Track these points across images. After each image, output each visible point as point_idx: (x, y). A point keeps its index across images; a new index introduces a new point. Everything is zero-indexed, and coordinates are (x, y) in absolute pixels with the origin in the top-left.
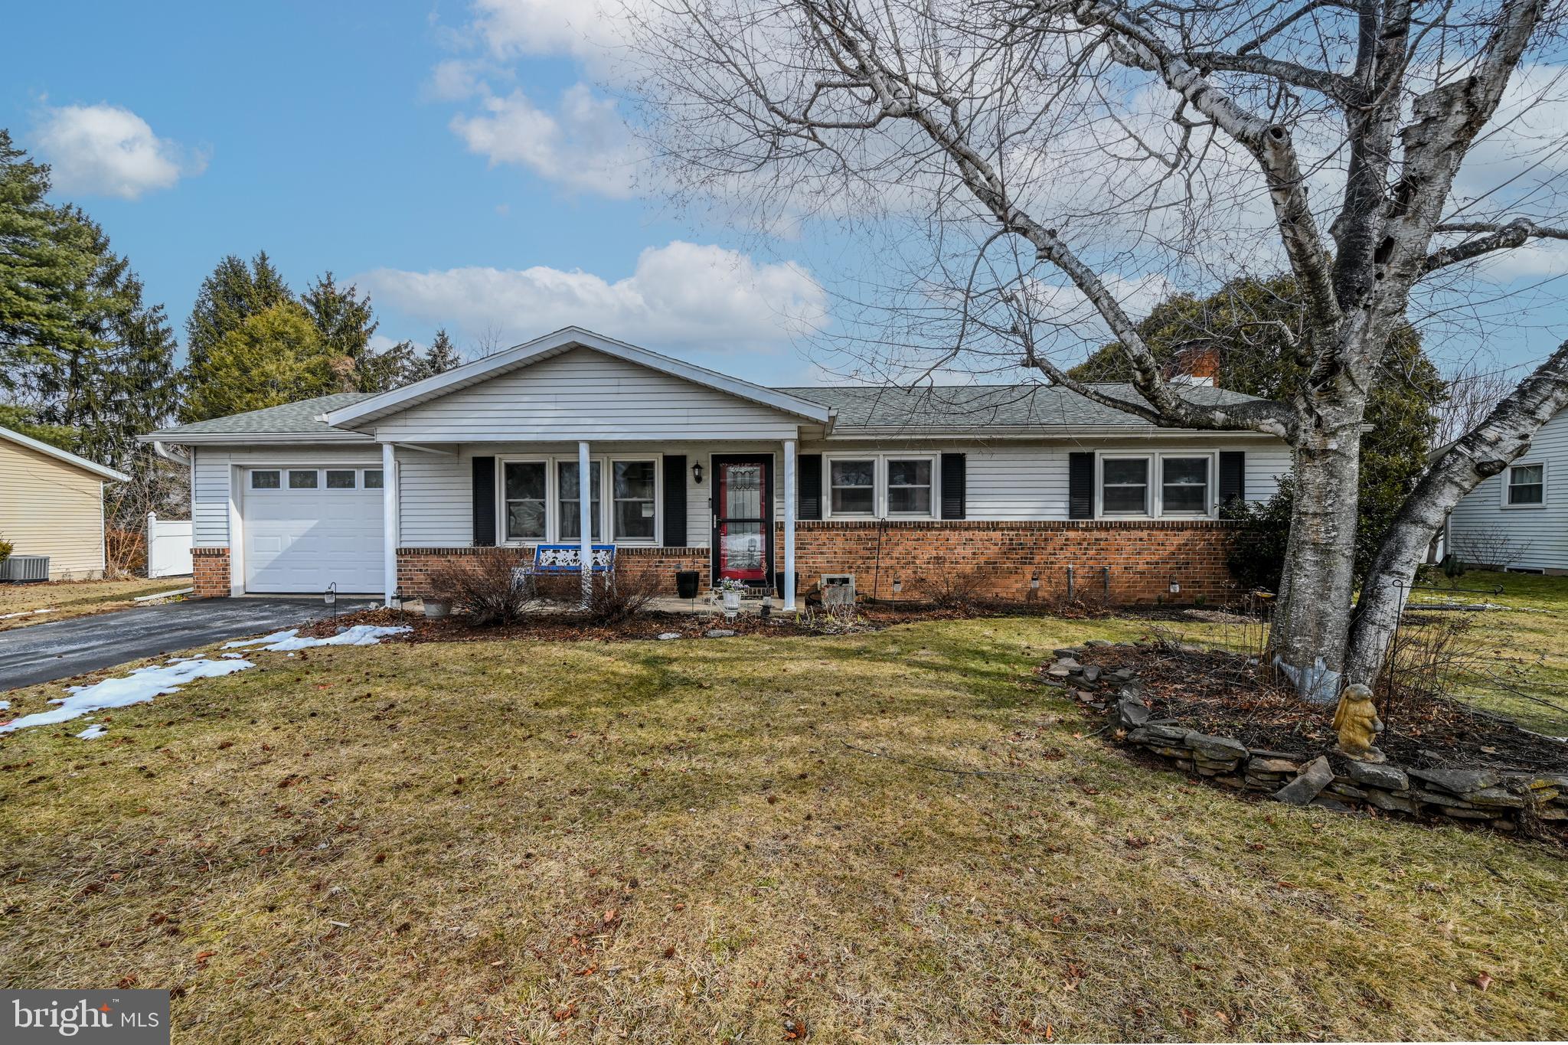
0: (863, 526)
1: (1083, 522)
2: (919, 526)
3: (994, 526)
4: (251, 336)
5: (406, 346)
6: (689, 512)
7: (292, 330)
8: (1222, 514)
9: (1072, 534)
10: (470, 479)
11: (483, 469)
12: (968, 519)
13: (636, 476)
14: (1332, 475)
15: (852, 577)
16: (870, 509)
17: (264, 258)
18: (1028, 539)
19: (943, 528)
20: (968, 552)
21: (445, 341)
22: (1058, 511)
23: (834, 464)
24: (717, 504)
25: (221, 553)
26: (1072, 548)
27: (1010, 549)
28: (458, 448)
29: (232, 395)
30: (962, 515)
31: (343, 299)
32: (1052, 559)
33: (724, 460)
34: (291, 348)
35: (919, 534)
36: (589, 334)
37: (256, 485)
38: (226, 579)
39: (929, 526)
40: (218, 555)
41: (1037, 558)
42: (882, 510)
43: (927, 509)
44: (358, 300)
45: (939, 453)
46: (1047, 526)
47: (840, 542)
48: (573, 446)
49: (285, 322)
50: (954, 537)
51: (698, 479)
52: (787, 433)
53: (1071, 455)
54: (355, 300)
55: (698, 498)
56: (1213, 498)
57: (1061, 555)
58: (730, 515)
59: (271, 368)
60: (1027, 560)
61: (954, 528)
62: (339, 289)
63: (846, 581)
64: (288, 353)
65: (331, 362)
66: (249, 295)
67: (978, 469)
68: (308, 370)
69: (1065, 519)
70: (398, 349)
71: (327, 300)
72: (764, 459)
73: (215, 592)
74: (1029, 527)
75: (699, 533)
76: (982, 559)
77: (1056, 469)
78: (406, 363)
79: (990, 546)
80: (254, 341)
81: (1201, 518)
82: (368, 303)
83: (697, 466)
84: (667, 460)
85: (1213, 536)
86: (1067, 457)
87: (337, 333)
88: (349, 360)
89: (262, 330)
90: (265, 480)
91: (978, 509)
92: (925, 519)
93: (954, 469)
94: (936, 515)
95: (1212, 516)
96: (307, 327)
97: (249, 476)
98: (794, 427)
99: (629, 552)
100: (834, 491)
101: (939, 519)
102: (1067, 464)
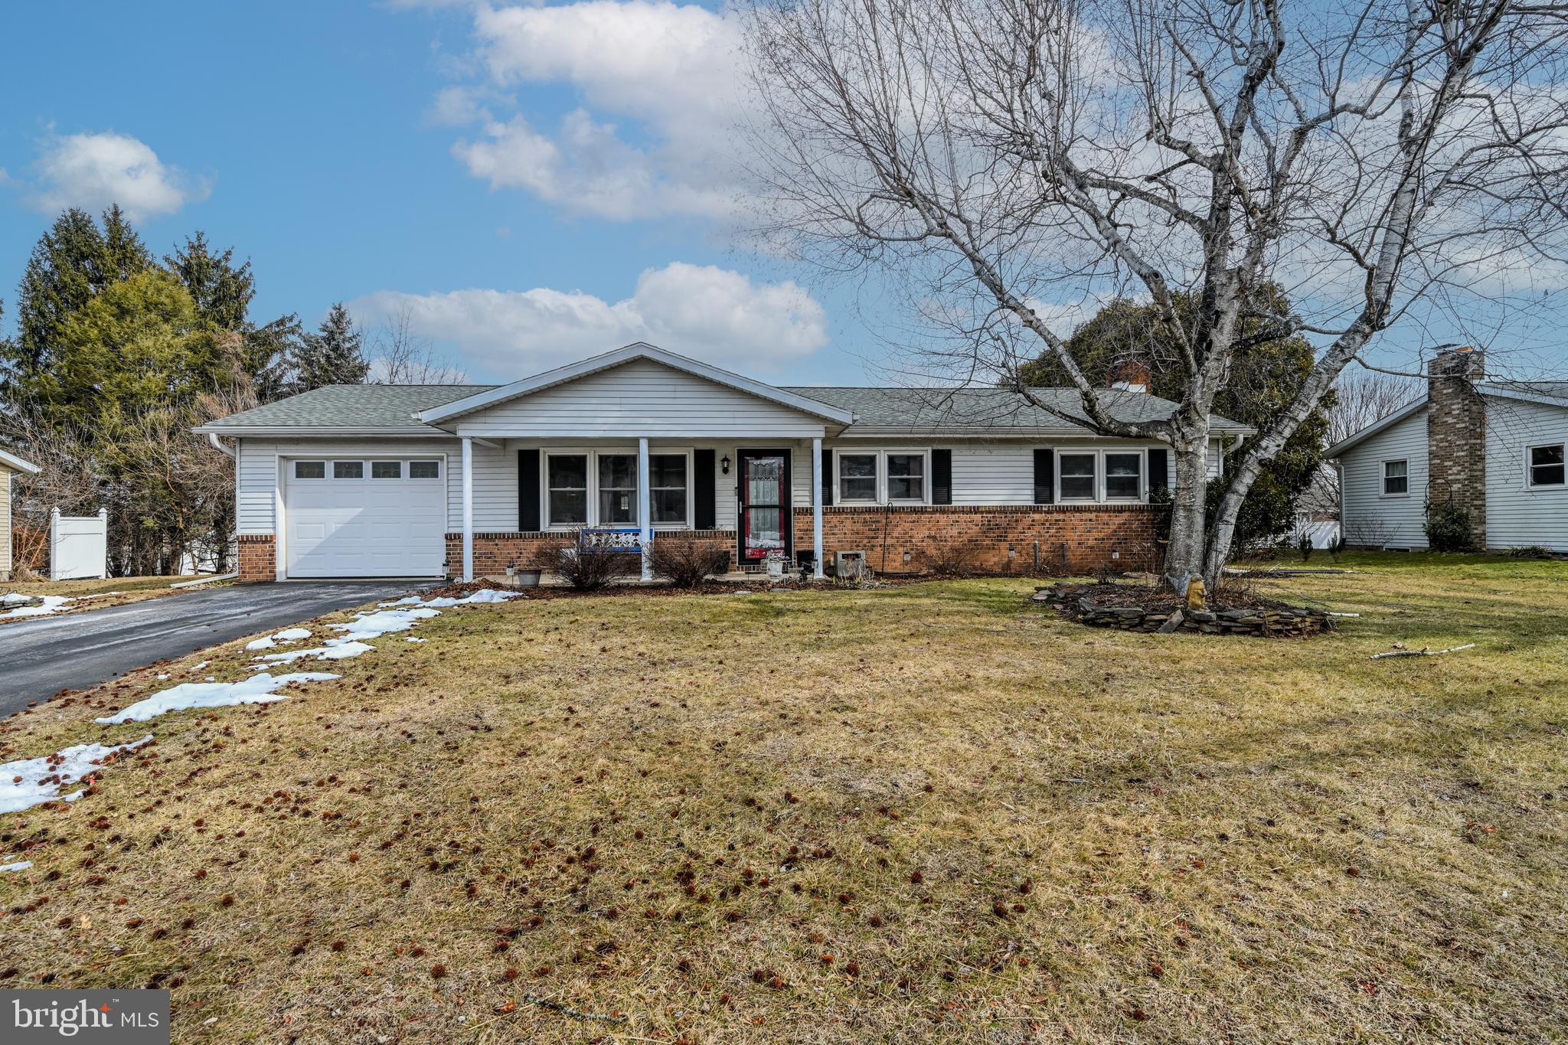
0: (869, 510)
1: (1045, 506)
2: (914, 510)
3: (976, 510)
4: (119, 306)
5: (291, 319)
6: (717, 499)
7: (167, 301)
8: (1151, 500)
9: (1037, 516)
10: (516, 470)
11: (528, 461)
12: (954, 504)
13: (666, 467)
14: (1191, 466)
15: (862, 553)
16: (873, 497)
17: (116, 214)
18: (1002, 520)
19: (935, 511)
20: (955, 532)
21: (342, 315)
22: (1025, 497)
23: (843, 458)
24: (742, 492)
25: (268, 540)
26: (1037, 528)
27: (988, 528)
28: (505, 442)
29: (98, 373)
30: (949, 501)
31: (217, 265)
32: (1022, 536)
33: (748, 453)
34: (166, 321)
35: (914, 516)
36: (655, 349)
37: (299, 475)
38: (272, 563)
39: (922, 511)
40: (264, 542)
41: (1010, 536)
42: (883, 497)
43: (920, 496)
44: (234, 265)
45: (930, 449)
46: (1018, 510)
47: (848, 524)
48: (635, 442)
49: (159, 291)
50: (943, 519)
51: (726, 471)
52: (815, 433)
53: (1036, 452)
54: (230, 265)
55: (725, 488)
56: (1144, 486)
57: (1029, 533)
58: (753, 501)
59: (146, 342)
60: (1001, 538)
61: (943, 512)
62: (213, 251)
63: (857, 556)
64: (166, 327)
65: (215, 337)
66: (101, 256)
67: (961, 463)
68: (187, 346)
69: (1032, 504)
70: (281, 323)
71: (200, 265)
72: (783, 451)
73: (261, 577)
74: (1003, 510)
75: (726, 517)
76: (965, 538)
77: (1024, 463)
78: (292, 338)
79: (971, 527)
80: (122, 312)
81: (1136, 502)
82: (248, 270)
83: (726, 459)
84: (699, 454)
85: (1145, 517)
86: (1032, 453)
87: (214, 304)
88: (236, 336)
89: (134, 300)
90: (309, 470)
91: (961, 497)
92: (918, 504)
93: (942, 463)
94: (928, 501)
95: (1144, 500)
96: (185, 297)
97: (292, 466)
98: (822, 427)
99: (665, 535)
100: (842, 480)
101: (930, 504)
102: (1032, 458)
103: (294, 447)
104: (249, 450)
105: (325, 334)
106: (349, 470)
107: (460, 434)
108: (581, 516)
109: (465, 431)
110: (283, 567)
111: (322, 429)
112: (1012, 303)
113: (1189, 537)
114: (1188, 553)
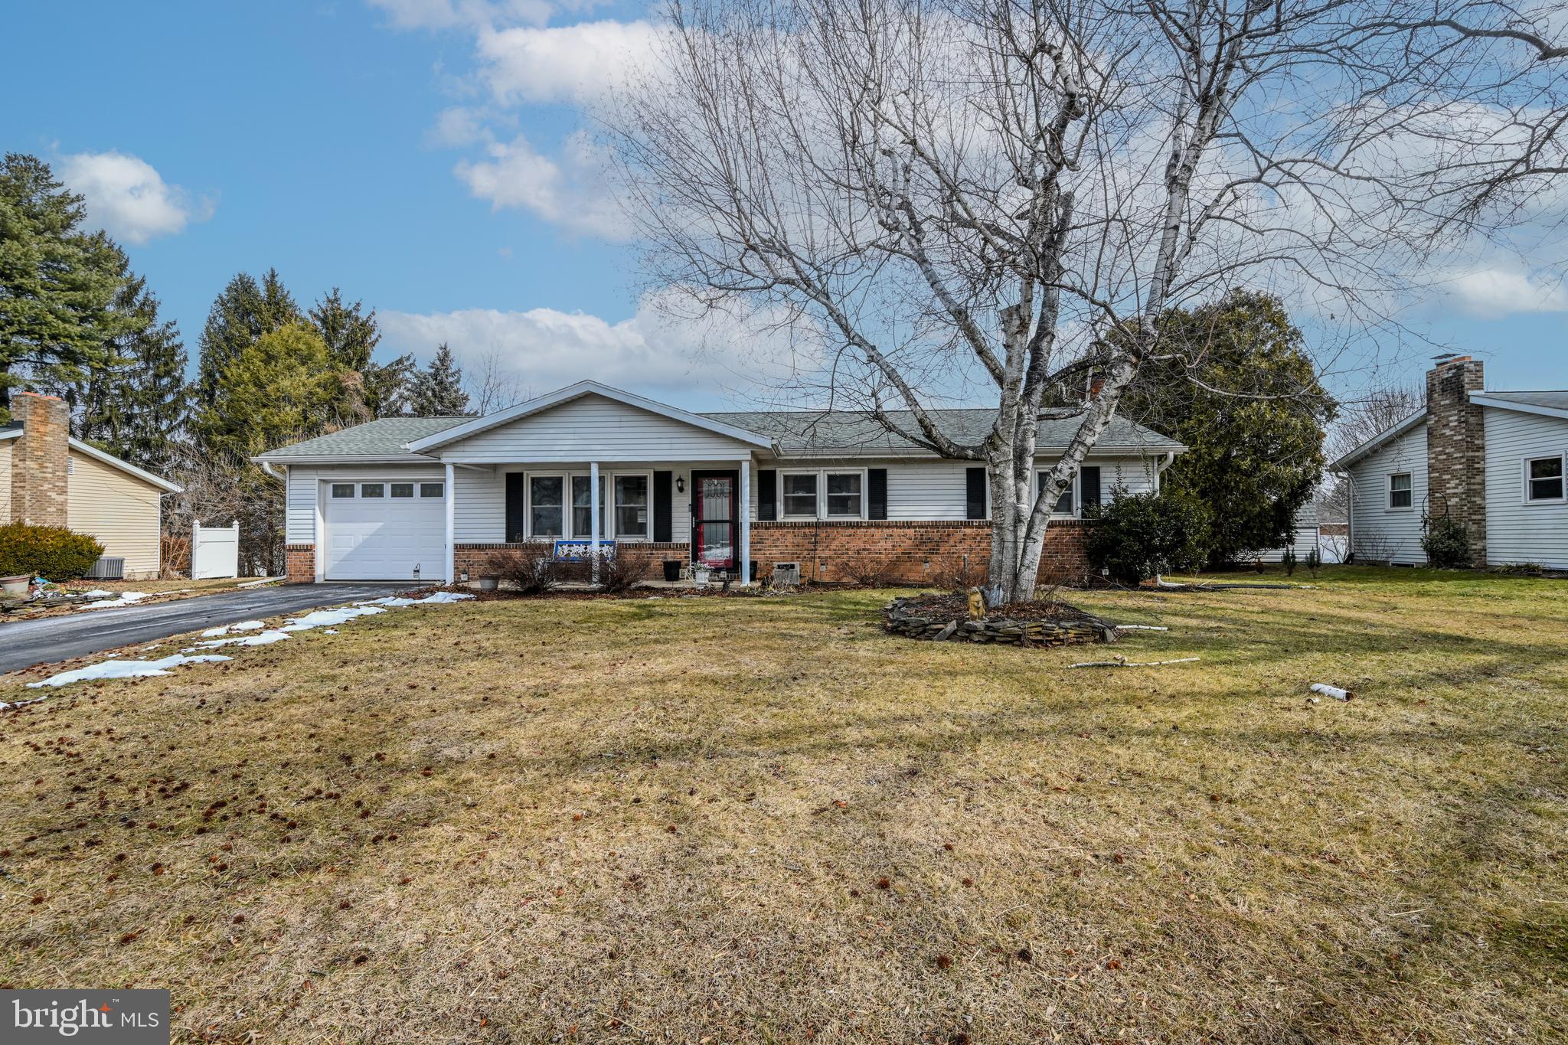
0: (808, 525)
1: (976, 522)
2: (850, 525)
3: (909, 525)
4: (267, 354)
5: (408, 359)
6: (674, 514)
7: (304, 347)
8: (1083, 515)
9: (968, 531)
10: (504, 490)
11: (514, 482)
12: (889, 519)
13: (631, 487)
15: (797, 563)
16: (814, 512)
17: (273, 276)
18: (935, 534)
19: (870, 526)
20: (889, 545)
21: (446, 354)
22: (958, 512)
23: (786, 478)
24: (696, 508)
25: (309, 549)
26: (969, 542)
27: (921, 542)
28: (494, 467)
29: (249, 409)
30: (885, 516)
31: (348, 315)
32: (953, 550)
33: (701, 475)
34: (303, 364)
35: (850, 531)
36: (599, 385)
37: (335, 495)
38: (312, 568)
39: (858, 525)
40: (307, 550)
41: (942, 550)
42: (823, 513)
43: (858, 512)
44: (363, 315)
45: (866, 469)
46: (948, 525)
47: (790, 537)
48: (587, 466)
49: (298, 339)
50: (878, 533)
51: (681, 490)
52: (744, 456)
53: (968, 470)
54: (360, 314)
55: (681, 504)
56: (1077, 502)
57: (960, 547)
58: (706, 517)
59: (285, 383)
60: (934, 551)
61: (877, 526)
62: (345, 305)
63: (793, 567)
64: (303, 369)
65: (341, 376)
66: (260, 312)
67: (897, 481)
68: (318, 385)
69: (964, 519)
70: (400, 362)
71: (334, 316)
72: (731, 474)
73: (303, 579)
74: (935, 525)
75: (682, 530)
76: (899, 550)
77: (955, 480)
78: (408, 375)
79: (905, 540)
80: (269, 358)
81: (1069, 518)
82: (373, 318)
83: (680, 480)
84: (657, 474)
85: (1076, 531)
86: (964, 471)
87: (344, 348)
88: (358, 376)
89: (278, 348)
90: (342, 491)
91: (896, 512)
92: (855, 519)
93: (878, 480)
94: (865, 517)
95: (1077, 516)
96: (319, 343)
97: (330, 487)
98: (748, 451)
99: (629, 546)
100: (786, 498)
101: (867, 519)
102: (964, 476)
103: (330, 472)
104: (296, 475)
105: (432, 371)
106: (373, 491)
107: (444, 461)
108: (557, 530)
109: (448, 458)
110: (321, 571)
111: (347, 458)
112: (857, 339)
113: (1001, 552)
114: (1000, 568)
